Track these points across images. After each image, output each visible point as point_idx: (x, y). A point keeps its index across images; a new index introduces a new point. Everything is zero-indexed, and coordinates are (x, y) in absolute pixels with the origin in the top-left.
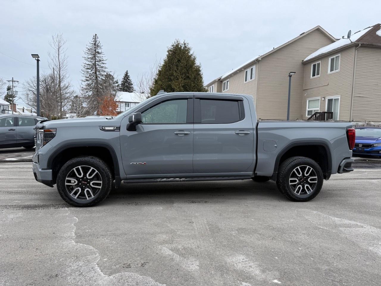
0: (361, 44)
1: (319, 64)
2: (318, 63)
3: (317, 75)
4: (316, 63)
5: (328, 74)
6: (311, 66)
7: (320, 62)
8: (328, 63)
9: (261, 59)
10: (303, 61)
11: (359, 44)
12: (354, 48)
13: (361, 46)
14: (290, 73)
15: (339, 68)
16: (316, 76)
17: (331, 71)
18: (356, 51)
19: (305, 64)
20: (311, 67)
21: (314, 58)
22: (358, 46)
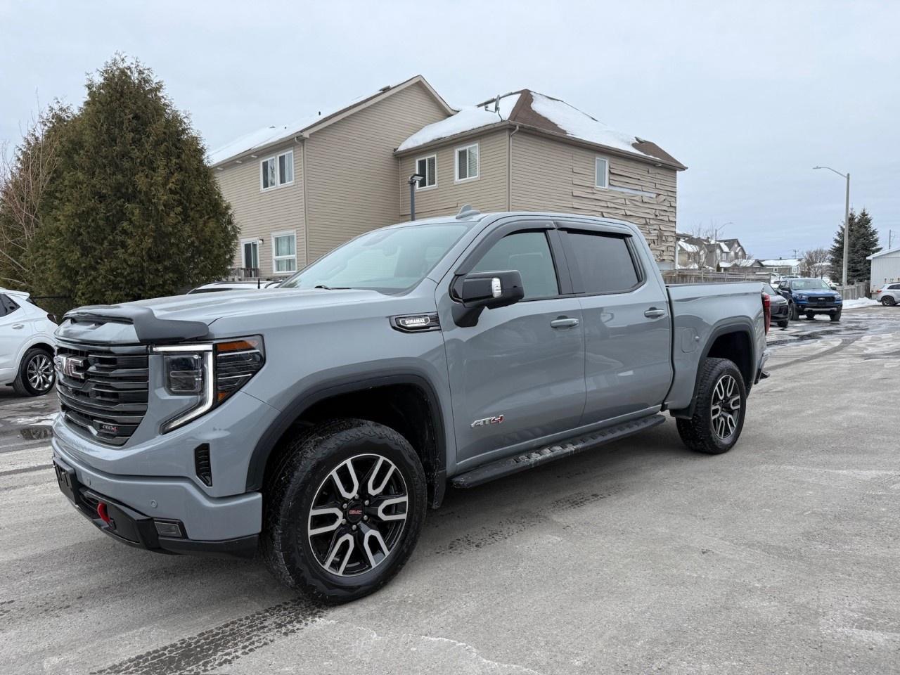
0: (519, 127)
1: (432, 161)
2: (429, 159)
3: (430, 184)
4: (427, 158)
5: (455, 184)
6: (415, 162)
7: (435, 156)
8: (453, 159)
9: (308, 136)
10: (395, 150)
11: (515, 126)
12: (507, 133)
13: (519, 131)
14: (413, 177)
15: (478, 172)
16: (427, 187)
17: (460, 178)
18: (511, 139)
19: (401, 157)
20: (415, 165)
21: (420, 146)
22: (514, 130)
